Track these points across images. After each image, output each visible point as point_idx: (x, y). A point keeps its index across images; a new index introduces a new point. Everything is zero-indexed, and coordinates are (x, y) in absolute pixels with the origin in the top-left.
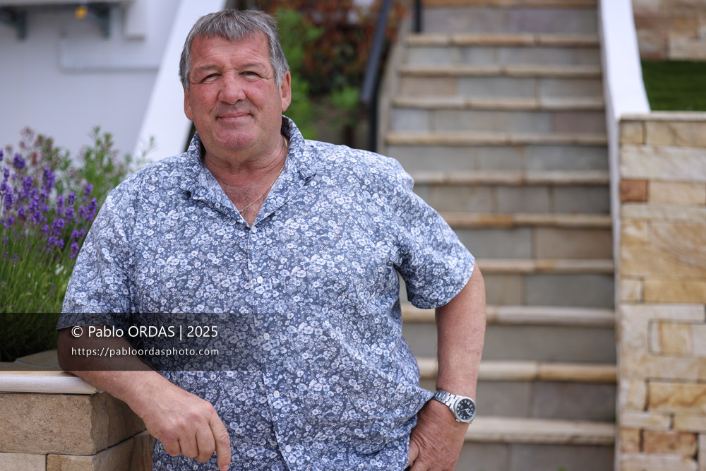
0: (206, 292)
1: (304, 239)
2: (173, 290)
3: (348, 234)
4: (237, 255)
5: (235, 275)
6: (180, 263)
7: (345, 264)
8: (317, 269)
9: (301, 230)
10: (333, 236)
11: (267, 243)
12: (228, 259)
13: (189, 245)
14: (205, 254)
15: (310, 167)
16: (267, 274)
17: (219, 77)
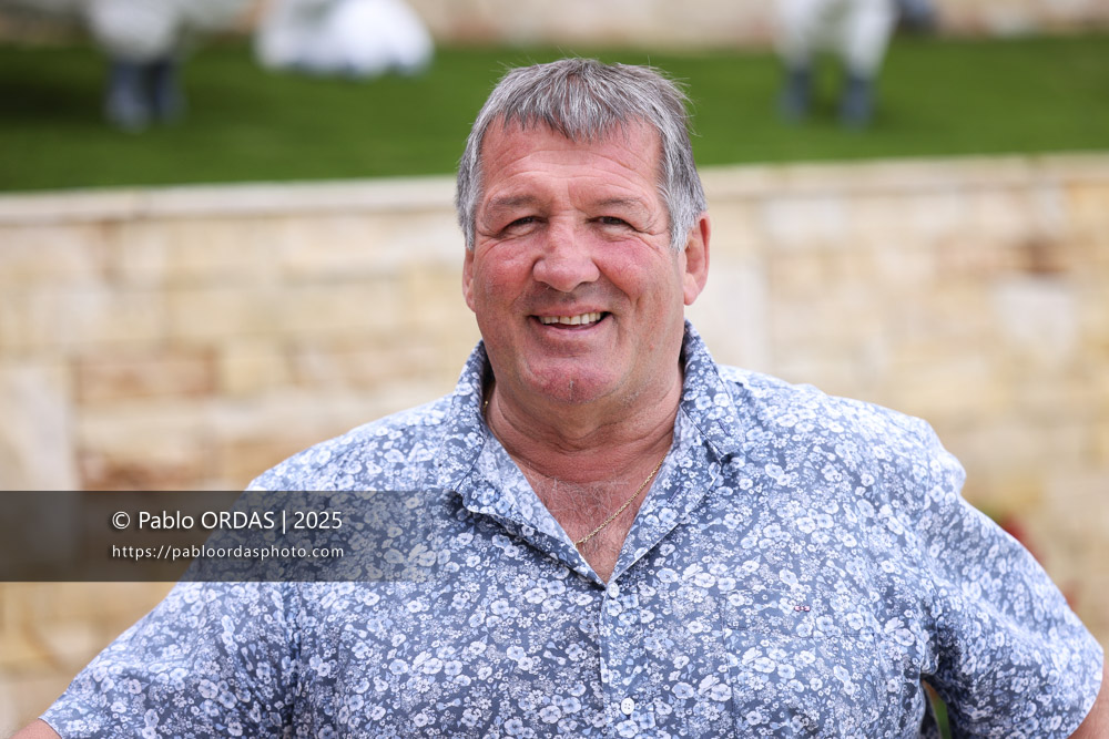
0: (506, 734)
2: (431, 732)
3: (826, 601)
4: (574, 650)
5: (571, 696)
6: (443, 668)
7: (817, 672)
8: (756, 683)
9: (719, 590)
10: (791, 608)
11: (644, 621)
12: (555, 658)
13: (465, 628)
14: (502, 648)
15: (732, 432)
16: (644, 693)
17: (541, 225)
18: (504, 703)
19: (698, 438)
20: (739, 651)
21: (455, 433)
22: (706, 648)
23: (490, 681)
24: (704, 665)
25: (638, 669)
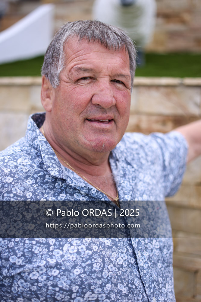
2: (82, 276)
5: (123, 253)
12: (115, 239)
17: (93, 81)
18: (106, 259)
21: (50, 155)
23: (98, 251)
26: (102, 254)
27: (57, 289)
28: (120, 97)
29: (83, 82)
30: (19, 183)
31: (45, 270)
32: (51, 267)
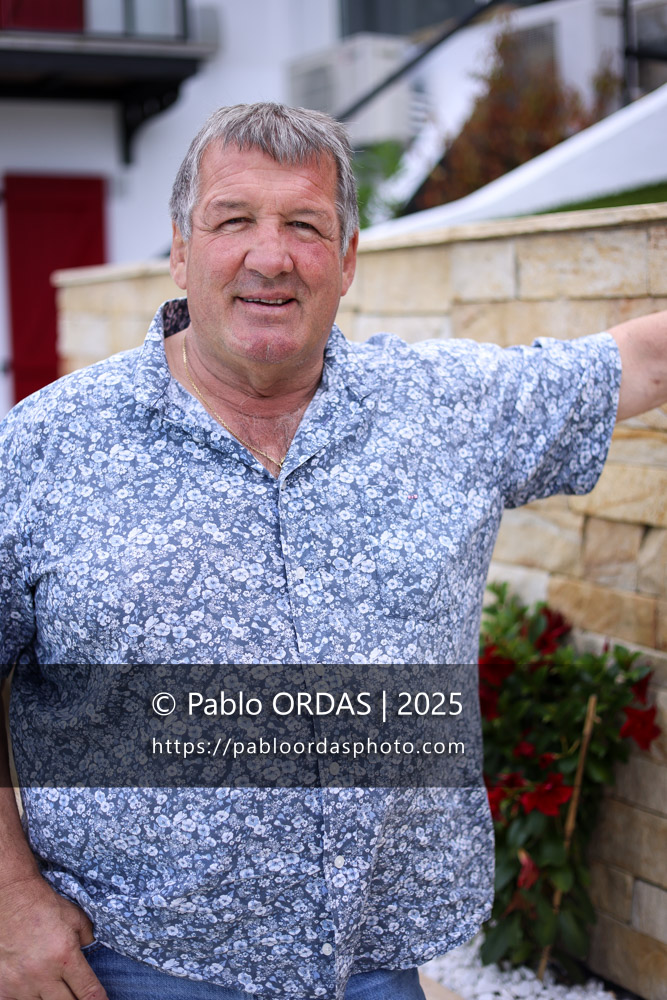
0: (206, 588)
1: (366, 503)
2: (145, 586)
3: (426, 490)
4: (255, 528)
5: (255, 562)
6: (153, 540)
7: (429, 544)
8: (393, 557)
9: (358, 486)
10: (405, 497)
11: (307, 508)
12: (241, 533)
13: (168, 510)
14: (199, 524)
15: (364, 381)
16: (312, 564)
17: (250, 225)
18: (204, 565)
19: (342, 383)
20: (377, 533)
22: (354, 531)
23: (192, 548)
24: (354, 545)
25: (306, 545)
26: (198, 555)
27: (101, 605)
28: (305, 256)
29: (231, 228)
30: (84, 414)
31: (87, 569)
32: (98, 566)
